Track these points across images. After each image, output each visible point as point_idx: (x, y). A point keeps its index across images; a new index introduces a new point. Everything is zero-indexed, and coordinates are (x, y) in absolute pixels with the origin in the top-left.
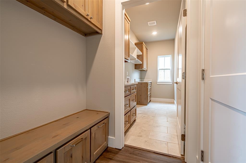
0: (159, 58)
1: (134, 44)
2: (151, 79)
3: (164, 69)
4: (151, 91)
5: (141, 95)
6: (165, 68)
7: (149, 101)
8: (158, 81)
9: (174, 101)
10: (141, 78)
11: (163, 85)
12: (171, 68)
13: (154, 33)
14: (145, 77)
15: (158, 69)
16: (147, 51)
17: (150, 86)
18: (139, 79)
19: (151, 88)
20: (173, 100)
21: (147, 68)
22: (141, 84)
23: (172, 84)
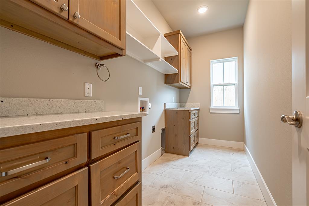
0: (212, 64)
1: (164, 36)
2: (199, 104)
3: (224, 85)
4: (198, 125)
5: (176, 135)
6: (225, 82)
7: (192, 147)
8: (212, 107)
9: (244, 147)
10: (181, 101)
11: (222, 114)
12: (236, 82)
13: (203, 10)
14: (187, 100)
15: (212, 84)
16: (191, 53)
17: (196, 116)
18: (177, 103)
19: (198, 120)
20: (242, 143)
21: (191, 83)
22: (177, 113)
23: (240, 112)
